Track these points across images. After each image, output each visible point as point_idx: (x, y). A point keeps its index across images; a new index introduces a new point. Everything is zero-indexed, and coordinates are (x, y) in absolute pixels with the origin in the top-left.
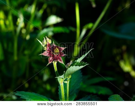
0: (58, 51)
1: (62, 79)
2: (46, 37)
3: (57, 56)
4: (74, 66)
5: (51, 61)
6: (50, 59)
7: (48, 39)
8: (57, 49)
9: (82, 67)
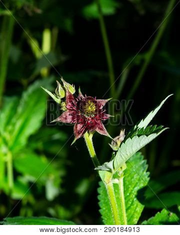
0: (94, 108)
1: (109, 173)
2: (62, 80)
3: (92, 119)
4: (136, 138)
5: (79, 134)
6: (76, 128)
7: (66, 84)
8: (92, 104)
9: (153, 136)
